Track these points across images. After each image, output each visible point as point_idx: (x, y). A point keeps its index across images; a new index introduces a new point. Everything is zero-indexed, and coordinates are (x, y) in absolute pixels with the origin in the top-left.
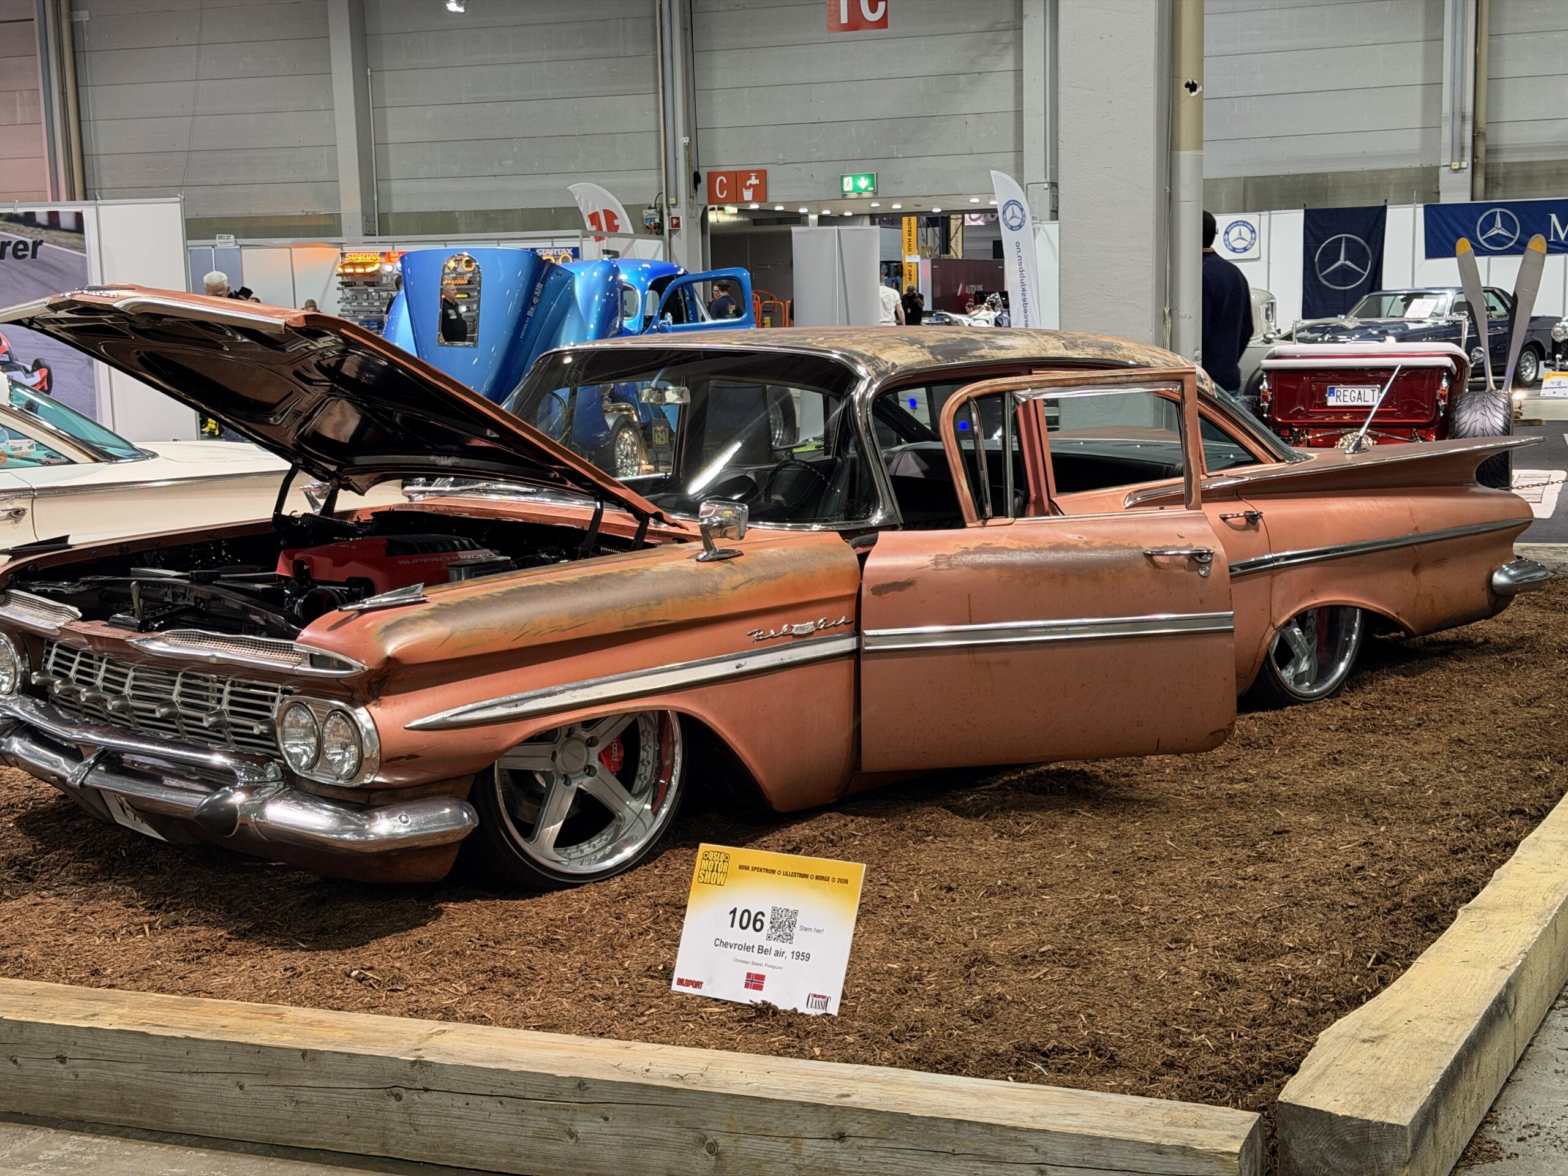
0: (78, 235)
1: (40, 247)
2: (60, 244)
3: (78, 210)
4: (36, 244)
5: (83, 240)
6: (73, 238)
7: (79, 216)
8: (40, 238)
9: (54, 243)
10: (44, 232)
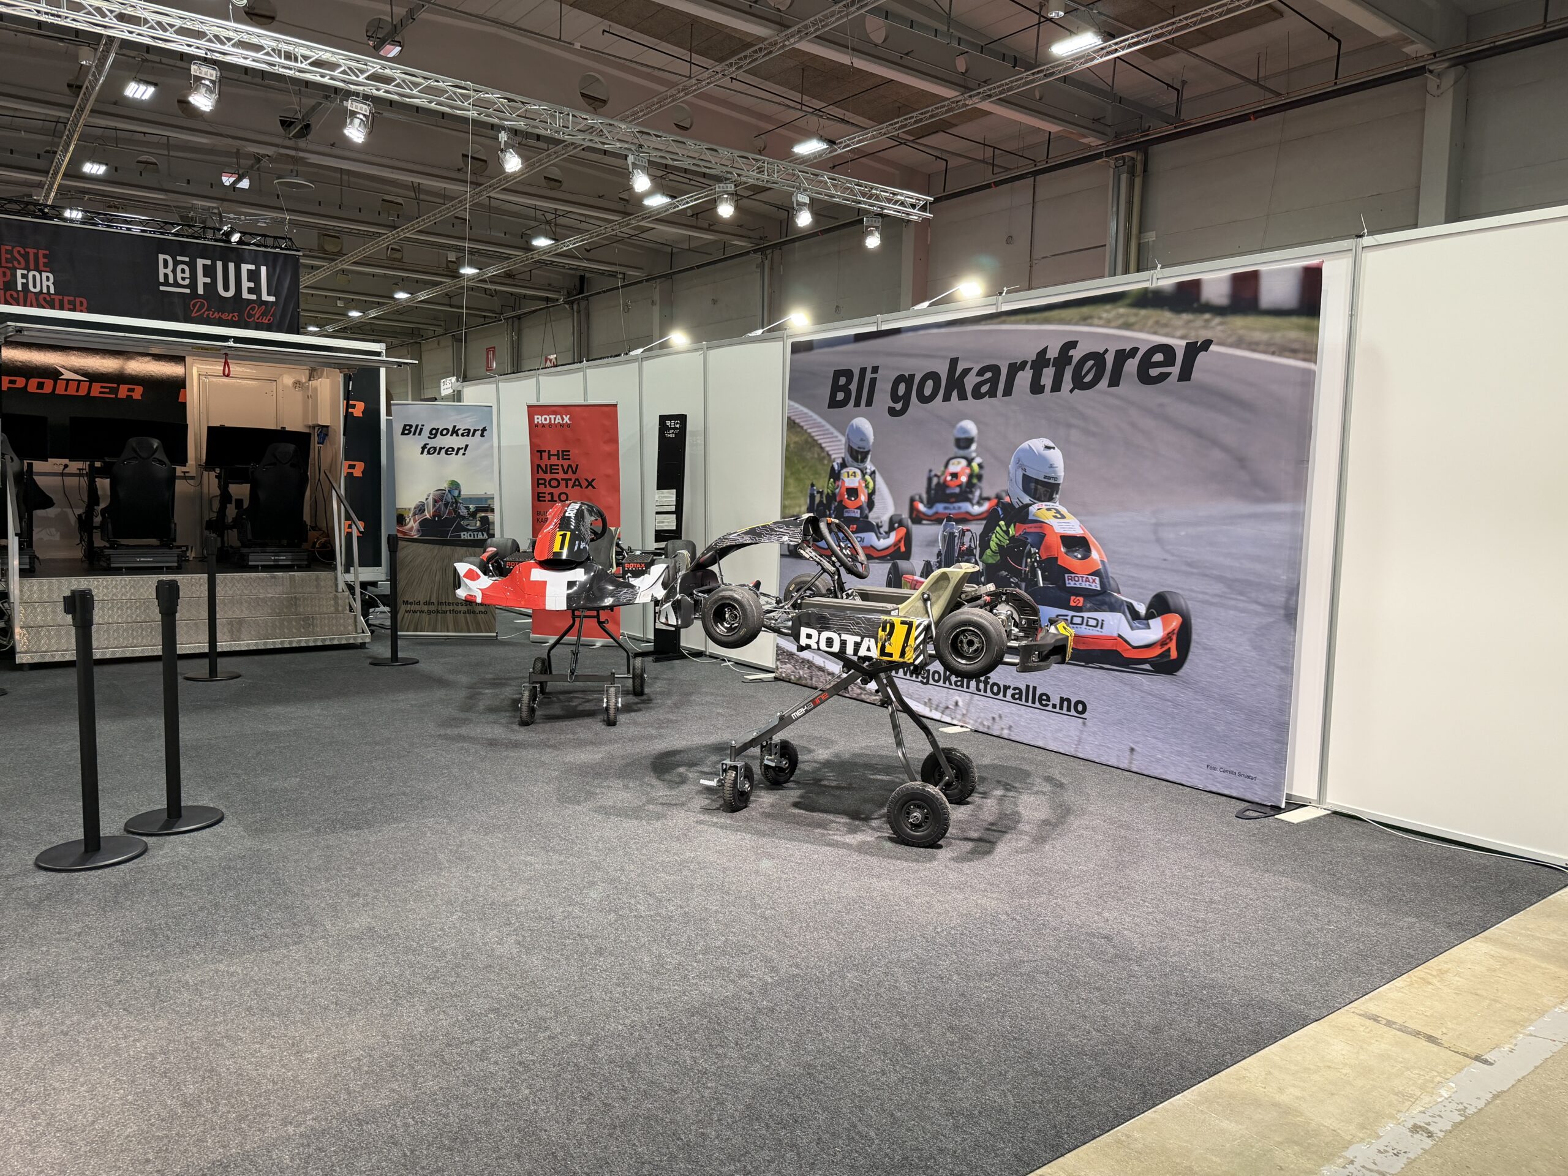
0: (1303, 321)
1: (1202, 357)
2: (1253, 346)
3: (1312, 262)
4: (1194, 350)
5: (1316, 330)
6: (1290, 330)
7: (1312, 279)
8: (1203, 335)
9: (1239, 344)
10: (1218, 320)
